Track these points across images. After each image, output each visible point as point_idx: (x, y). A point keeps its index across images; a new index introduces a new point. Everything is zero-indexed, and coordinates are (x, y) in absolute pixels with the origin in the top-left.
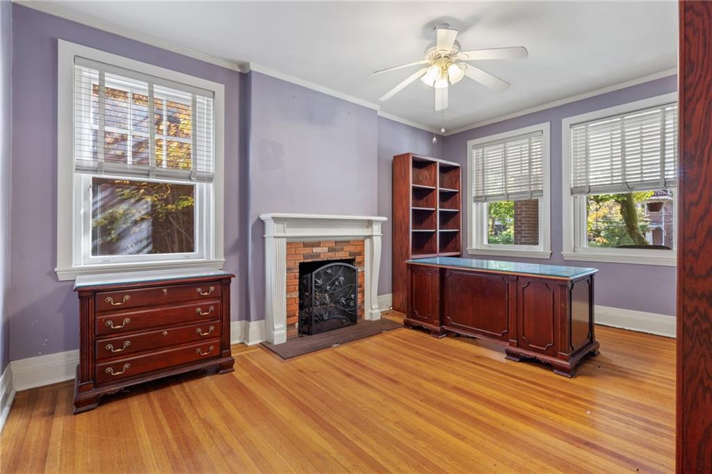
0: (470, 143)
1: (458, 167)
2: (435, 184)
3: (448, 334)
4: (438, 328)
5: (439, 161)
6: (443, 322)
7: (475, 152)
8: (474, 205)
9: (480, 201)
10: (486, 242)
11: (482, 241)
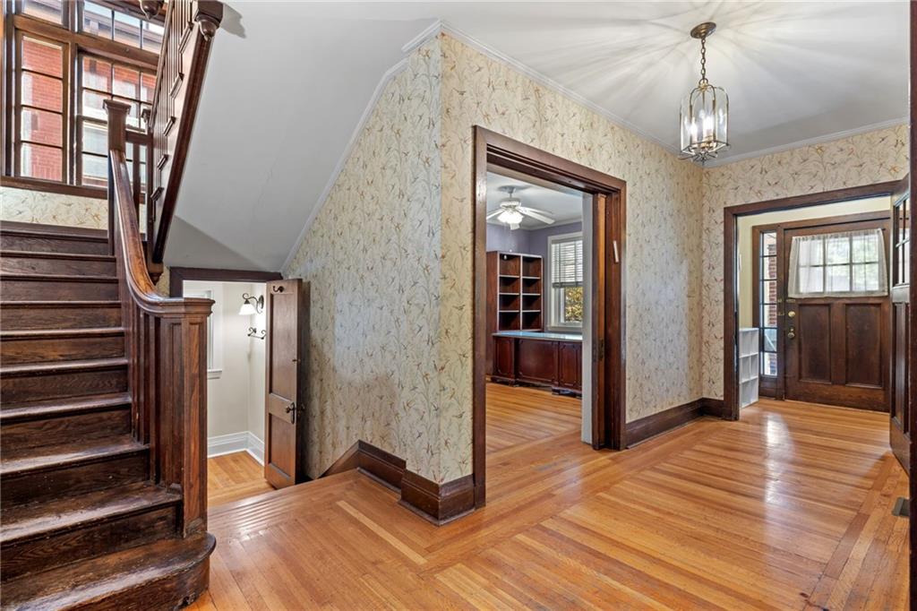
0: (550, 238)
1: (540, 259)
2: (519, 274)
3: (522, 384)
4: (513, 380)
5: (522, 255)
6: (517, 376)
7: (553, 246)
8: (553, 290)
9: (557, 287)
10: (562, 321)
11: (559, 320)
